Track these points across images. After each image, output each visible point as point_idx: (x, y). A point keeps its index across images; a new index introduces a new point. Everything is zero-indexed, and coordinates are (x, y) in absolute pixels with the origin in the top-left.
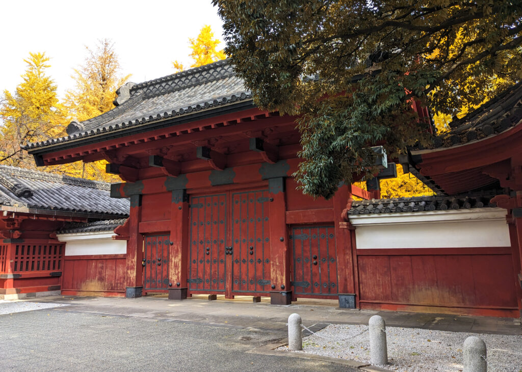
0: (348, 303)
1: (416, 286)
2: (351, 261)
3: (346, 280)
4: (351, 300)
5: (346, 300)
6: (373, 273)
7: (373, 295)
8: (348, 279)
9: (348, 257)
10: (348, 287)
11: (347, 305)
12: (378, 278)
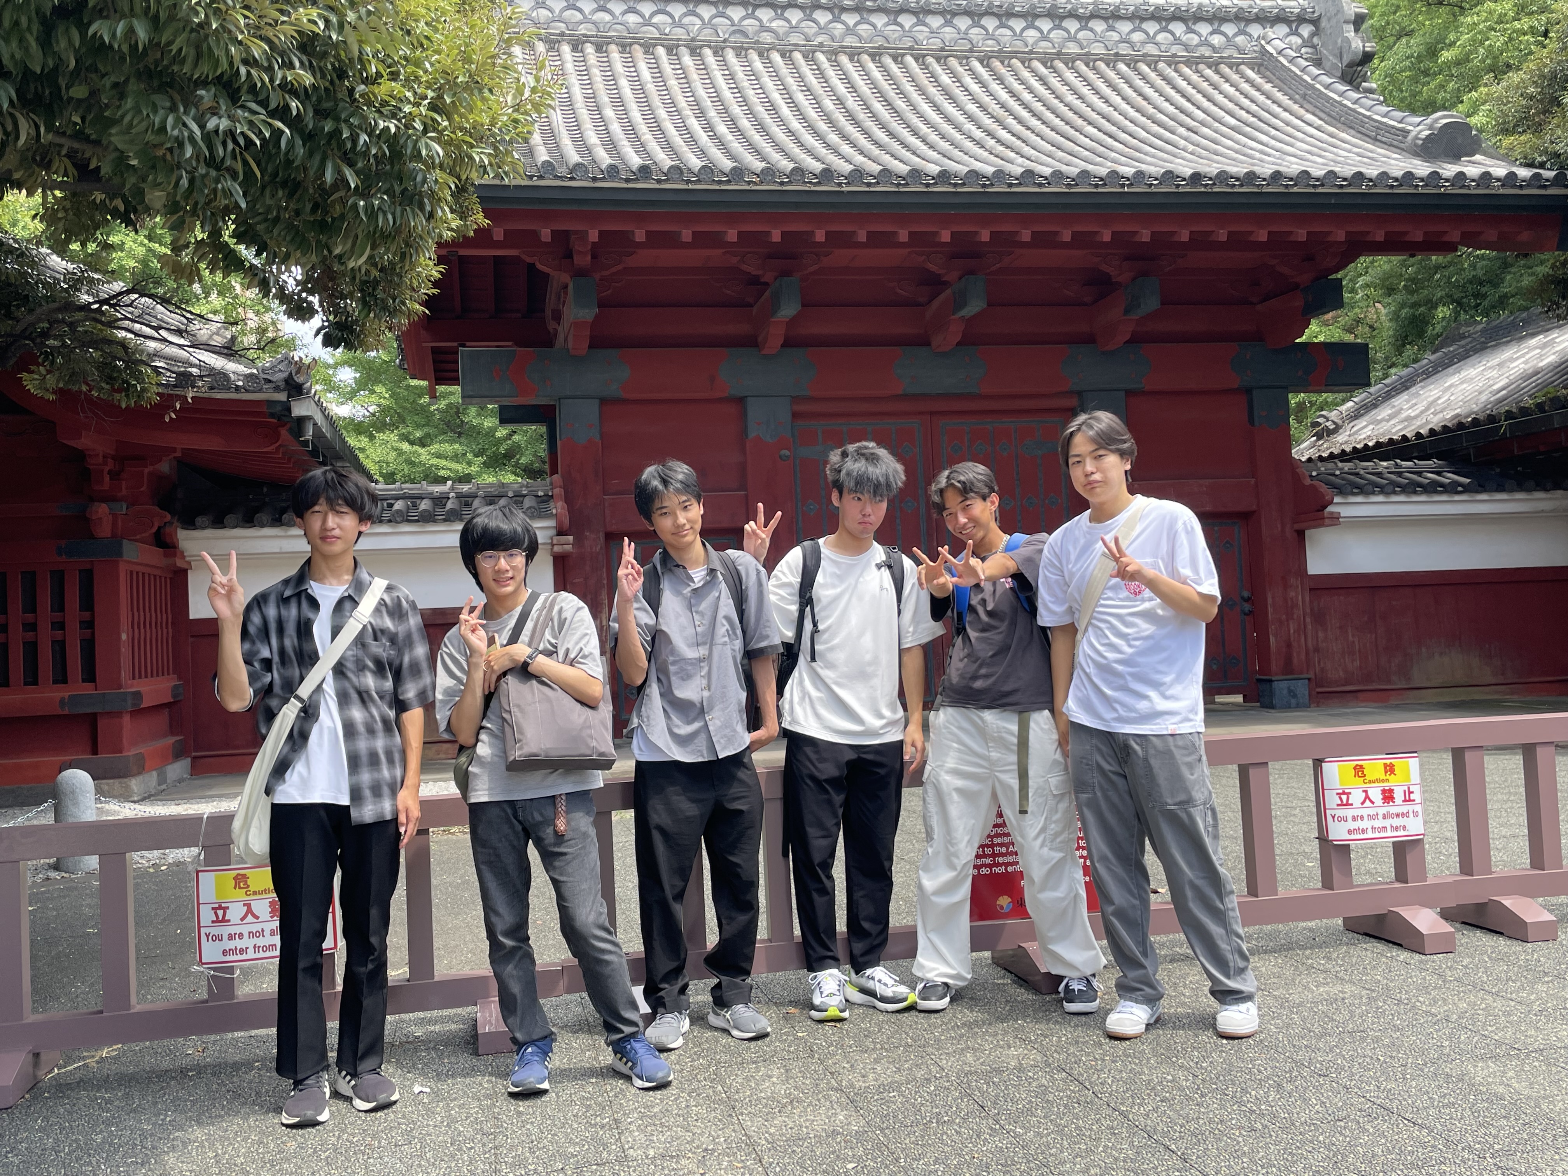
0: (1295, 696)
1: (1424, 650)
2: (1300, 603)
3: (1289, 645)
4: (1302, 688)
5: (1290, 691)
6: (1341, 628)
7: (1341, 673)
8: (1295, 644)
9: (1292, 594)
10: (1295, 661)
11: (1293, 701)
12: (1351, 638)
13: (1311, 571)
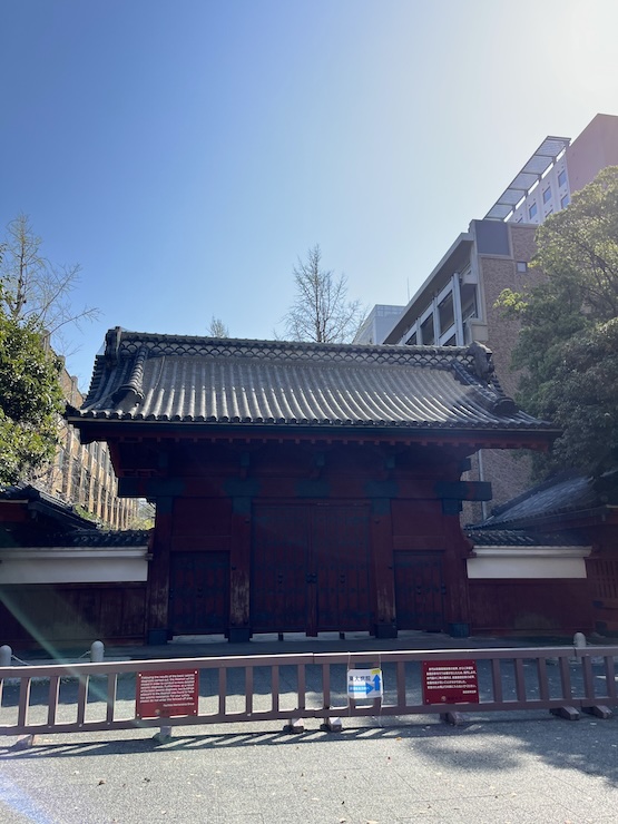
1: (520, 613)
2: (465, 590)
3: (460, 608)
4: (466, 628)
6: (483, 601)
7: (484, 622)
9: (462, 587)
10: (463, 616)
12: (487, 606)
13: (469, 577)
